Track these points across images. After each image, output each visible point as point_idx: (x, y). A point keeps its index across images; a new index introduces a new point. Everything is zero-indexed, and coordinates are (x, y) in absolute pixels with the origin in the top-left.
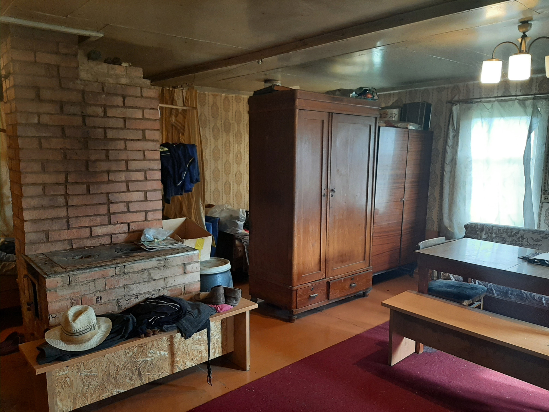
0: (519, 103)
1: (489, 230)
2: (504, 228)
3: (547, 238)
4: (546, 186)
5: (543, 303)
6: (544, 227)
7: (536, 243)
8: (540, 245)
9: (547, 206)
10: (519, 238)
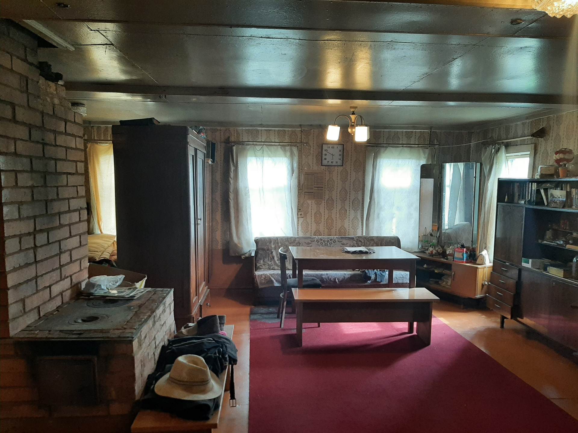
0: (281, 148)
1: (275, 241)
2: (285, 238)
3: (314, 241)
4: (300, 206)
5: (336, 282)
6: (301, 235)
7: (308, 245)
8: (311, 246)
9: (301, 220)
10: (297, 243)
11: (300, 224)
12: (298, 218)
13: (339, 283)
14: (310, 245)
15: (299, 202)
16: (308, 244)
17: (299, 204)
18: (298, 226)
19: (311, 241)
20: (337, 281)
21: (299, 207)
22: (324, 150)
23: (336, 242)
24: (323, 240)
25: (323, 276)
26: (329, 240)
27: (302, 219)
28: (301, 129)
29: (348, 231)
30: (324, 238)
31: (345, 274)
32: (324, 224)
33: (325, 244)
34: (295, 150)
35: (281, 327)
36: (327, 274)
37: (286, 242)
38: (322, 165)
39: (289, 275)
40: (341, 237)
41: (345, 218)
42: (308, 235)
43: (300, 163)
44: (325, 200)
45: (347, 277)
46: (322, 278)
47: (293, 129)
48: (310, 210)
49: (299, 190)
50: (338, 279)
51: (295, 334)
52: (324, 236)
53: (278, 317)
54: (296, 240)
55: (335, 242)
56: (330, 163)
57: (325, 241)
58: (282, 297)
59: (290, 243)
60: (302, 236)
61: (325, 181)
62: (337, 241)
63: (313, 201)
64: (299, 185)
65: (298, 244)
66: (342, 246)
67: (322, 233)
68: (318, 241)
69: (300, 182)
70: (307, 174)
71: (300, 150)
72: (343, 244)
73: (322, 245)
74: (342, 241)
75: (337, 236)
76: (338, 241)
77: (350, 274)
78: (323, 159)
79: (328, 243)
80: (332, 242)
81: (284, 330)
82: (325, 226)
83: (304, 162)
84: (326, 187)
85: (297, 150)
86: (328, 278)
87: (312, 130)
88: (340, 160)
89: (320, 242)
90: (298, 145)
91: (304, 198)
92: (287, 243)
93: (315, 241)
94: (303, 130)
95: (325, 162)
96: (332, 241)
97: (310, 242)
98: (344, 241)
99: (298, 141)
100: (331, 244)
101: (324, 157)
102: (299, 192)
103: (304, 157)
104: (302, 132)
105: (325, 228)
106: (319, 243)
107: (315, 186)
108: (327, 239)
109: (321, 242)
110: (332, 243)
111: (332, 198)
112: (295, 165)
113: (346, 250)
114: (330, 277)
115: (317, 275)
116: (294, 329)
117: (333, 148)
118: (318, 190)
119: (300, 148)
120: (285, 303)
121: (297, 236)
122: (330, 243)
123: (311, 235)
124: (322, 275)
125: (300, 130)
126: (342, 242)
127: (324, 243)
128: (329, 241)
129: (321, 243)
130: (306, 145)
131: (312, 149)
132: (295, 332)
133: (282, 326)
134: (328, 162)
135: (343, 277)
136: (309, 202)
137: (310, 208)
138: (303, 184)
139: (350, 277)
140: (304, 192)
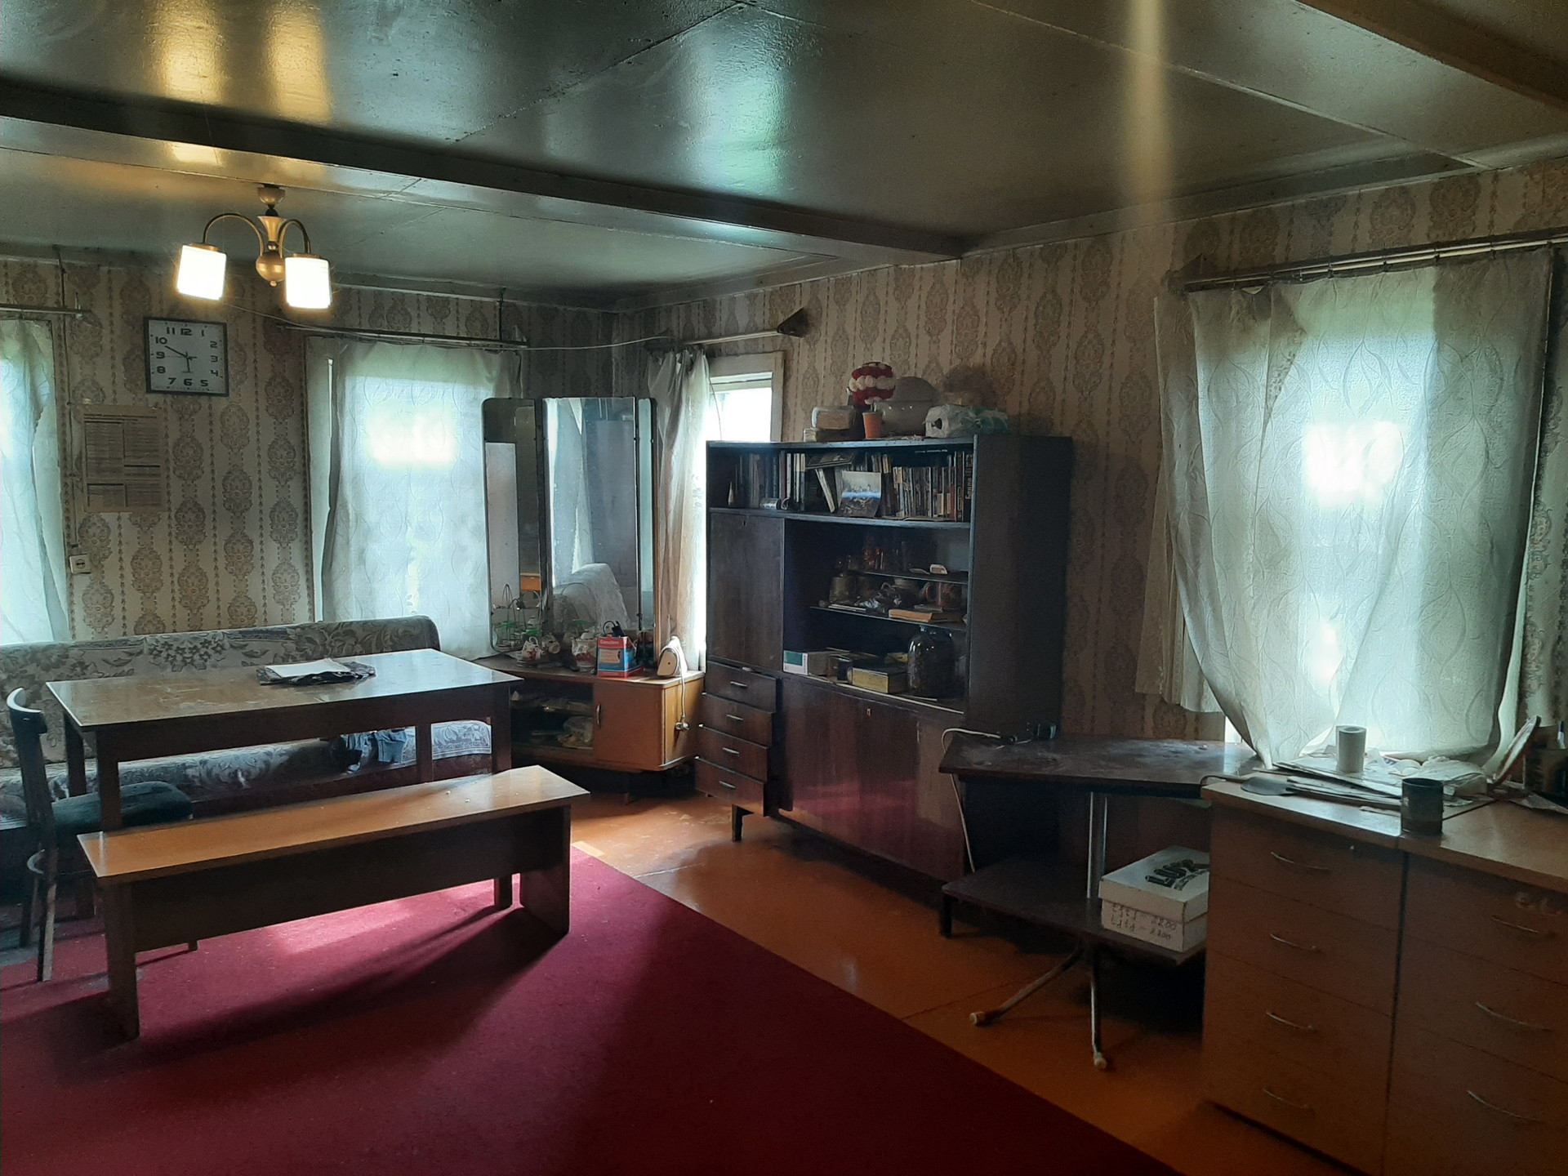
2: (23, 653)
3: (141, 652)
4: (73, 536)
5: (240, 784)
6: (85, 635)
7: (120, 670)
8: (130, 673)
9: (82, 582)
10: (74, 666)
11: (77, 599)
12: (70, 576)
13: (248, 787)
14: (126, 668)
15: (67, 519)
16: (120, 663)
17: (68, 527)
18: (71, 603)
19: (131, 654)
20: (242, 780)
21: (69, 536)
22: (152, 340)
23: (223, 649)
24: (174, 648)
25: (190, 772)
26: (200, 646)
27: (87, 577)
28: (56, 262)
29: (261, 610)
30: (176, 640)
31: (269, 754)
32: (173, 591)
33: (184, 660)
34: (39, 334)
35: (40, 978)
36: (203, 763)
37: (27, 665)
38: (149, 390)
39: (56, 783)
40: (240, 632)
41: (250, 568)
42: (113, 634)
43: (62, 381)
44: (169, 509)
45: (276, 761)
46: (186, 776)
47: (27, 260)
48: (113, 545)
49: (64, 476)
50: (247, 775)
51: (107, 994)
52: (175, 631)
53: (24, 943)
54: (67, 657)
55: (219, 648)
56: (179, 385)
57: (184, 649)
58: (34, 870)
59: (47, 669)
60: (89, 638)
61: (167, 444)
62: (227, 646)
63: (125, 515)
64: (65, 459)
65: (78, 669)
66: (248, 660)
67: (168, 622)
68: (155, 652)
69: (68, 450)
70: (92, 419)
71: (60, 336)
72: (251, 655)
73: (171, 663)
74: (246, 645)
75: (224, 631)
76: (232, 646)
77: (288, 752)
78: (153, 369)
79: (196, 657)
80: (210, 651)
81: (55, 986)
82: (178, 600)
83: (79, 378)
84: (172, 465)
85: (48, 334)
86: (209, 773)
87: (104, 269)
88: (217, 373)
89: (164, 654)
90: (50, 315)
91: (89, 505)
92: (31, 669)
93: (146, 651)
94: (70, 266)
95: (158, 381)
96: (210, 647)
97: (126, 658)
98: (255, 645)
99: (51, 303)
100: (205, 657)
101: (155, 363)
102: (65, 485)
103: (76, 360)
104: (63, 271)
105: (176, 603)
106: (161, 659)
107: (132, 461)
108: (191, 643)
109: (168, 655)
110: (209, 656)
111: (196, 504)
112: (46, 389)
113: (273, 676)
114: (216, 771)
115: (165, 769)
116: (99, 976)
117: (186, 334)
118: (140, 475)
119: (59, 327)
120: (52, 893)
121: (70, 642)
122: (201, 655)
123: (125, 634)
124: (184, 766)
125: (57, 266)
126: (247, 647)
127: (179, 658)
128: (198, 650)
129: (167, 658)
130: (84, 319)
131: (106, 331)
132: (103, 985)
133: (47, 974)
134: (173, 379)
135: (264, 766)
136: (109, 517)
137: (113, 537)
138: (81, 452)
139: (288, 761)
140: (85, 483)
